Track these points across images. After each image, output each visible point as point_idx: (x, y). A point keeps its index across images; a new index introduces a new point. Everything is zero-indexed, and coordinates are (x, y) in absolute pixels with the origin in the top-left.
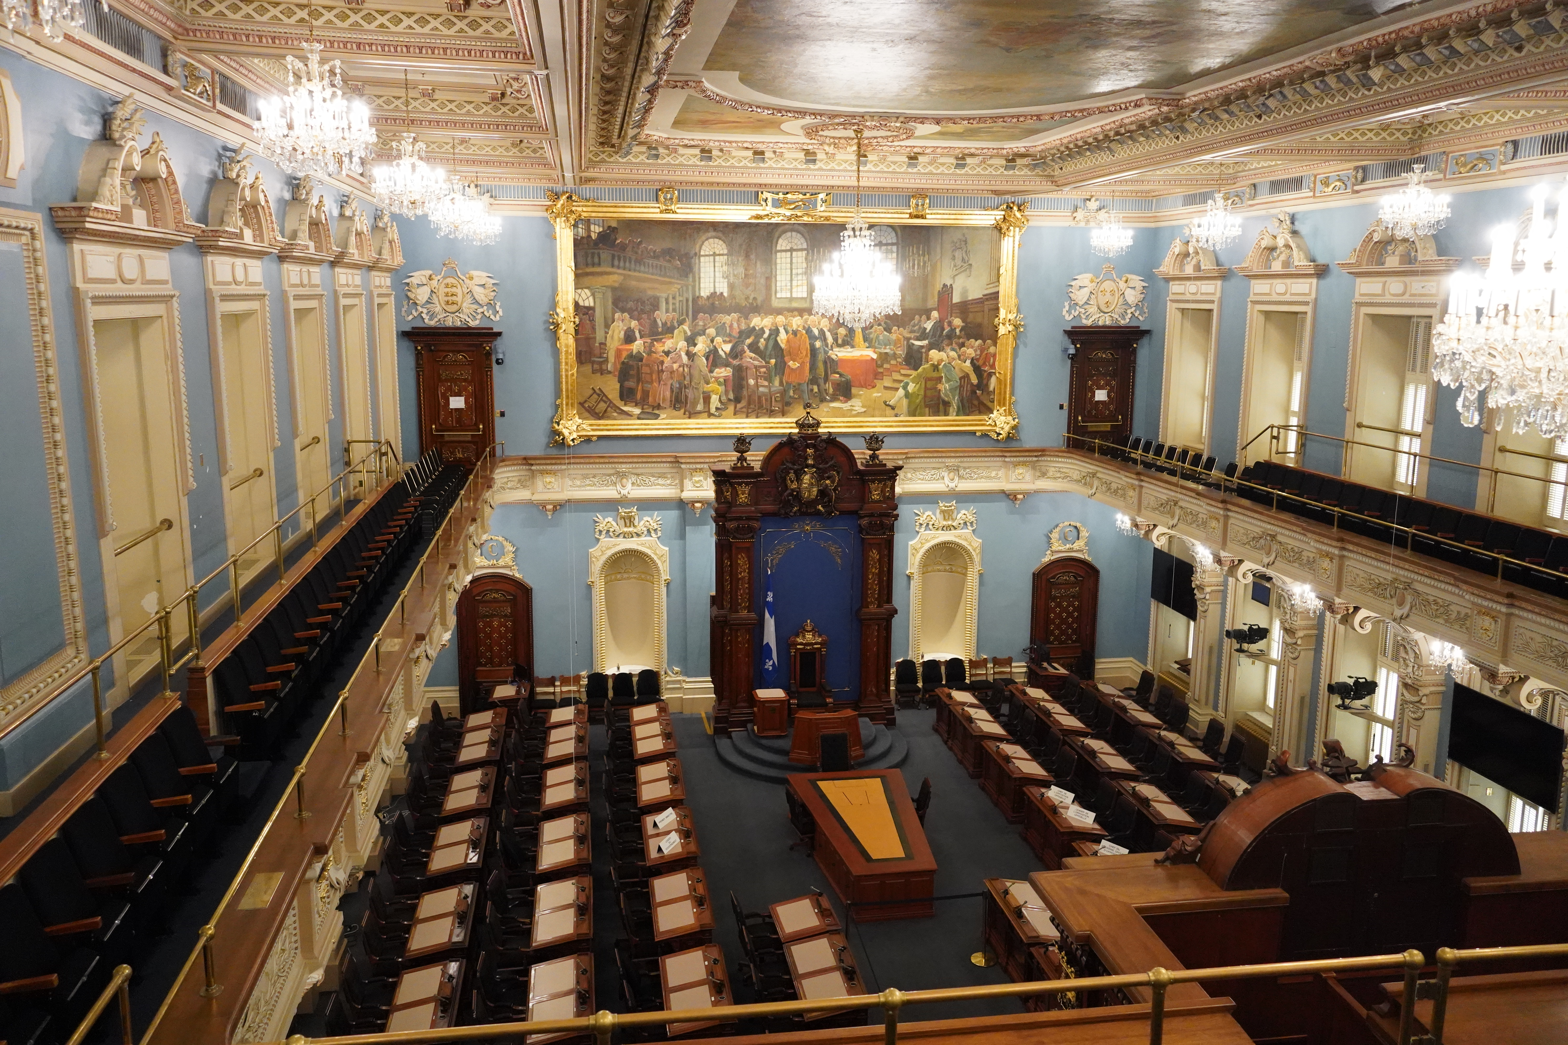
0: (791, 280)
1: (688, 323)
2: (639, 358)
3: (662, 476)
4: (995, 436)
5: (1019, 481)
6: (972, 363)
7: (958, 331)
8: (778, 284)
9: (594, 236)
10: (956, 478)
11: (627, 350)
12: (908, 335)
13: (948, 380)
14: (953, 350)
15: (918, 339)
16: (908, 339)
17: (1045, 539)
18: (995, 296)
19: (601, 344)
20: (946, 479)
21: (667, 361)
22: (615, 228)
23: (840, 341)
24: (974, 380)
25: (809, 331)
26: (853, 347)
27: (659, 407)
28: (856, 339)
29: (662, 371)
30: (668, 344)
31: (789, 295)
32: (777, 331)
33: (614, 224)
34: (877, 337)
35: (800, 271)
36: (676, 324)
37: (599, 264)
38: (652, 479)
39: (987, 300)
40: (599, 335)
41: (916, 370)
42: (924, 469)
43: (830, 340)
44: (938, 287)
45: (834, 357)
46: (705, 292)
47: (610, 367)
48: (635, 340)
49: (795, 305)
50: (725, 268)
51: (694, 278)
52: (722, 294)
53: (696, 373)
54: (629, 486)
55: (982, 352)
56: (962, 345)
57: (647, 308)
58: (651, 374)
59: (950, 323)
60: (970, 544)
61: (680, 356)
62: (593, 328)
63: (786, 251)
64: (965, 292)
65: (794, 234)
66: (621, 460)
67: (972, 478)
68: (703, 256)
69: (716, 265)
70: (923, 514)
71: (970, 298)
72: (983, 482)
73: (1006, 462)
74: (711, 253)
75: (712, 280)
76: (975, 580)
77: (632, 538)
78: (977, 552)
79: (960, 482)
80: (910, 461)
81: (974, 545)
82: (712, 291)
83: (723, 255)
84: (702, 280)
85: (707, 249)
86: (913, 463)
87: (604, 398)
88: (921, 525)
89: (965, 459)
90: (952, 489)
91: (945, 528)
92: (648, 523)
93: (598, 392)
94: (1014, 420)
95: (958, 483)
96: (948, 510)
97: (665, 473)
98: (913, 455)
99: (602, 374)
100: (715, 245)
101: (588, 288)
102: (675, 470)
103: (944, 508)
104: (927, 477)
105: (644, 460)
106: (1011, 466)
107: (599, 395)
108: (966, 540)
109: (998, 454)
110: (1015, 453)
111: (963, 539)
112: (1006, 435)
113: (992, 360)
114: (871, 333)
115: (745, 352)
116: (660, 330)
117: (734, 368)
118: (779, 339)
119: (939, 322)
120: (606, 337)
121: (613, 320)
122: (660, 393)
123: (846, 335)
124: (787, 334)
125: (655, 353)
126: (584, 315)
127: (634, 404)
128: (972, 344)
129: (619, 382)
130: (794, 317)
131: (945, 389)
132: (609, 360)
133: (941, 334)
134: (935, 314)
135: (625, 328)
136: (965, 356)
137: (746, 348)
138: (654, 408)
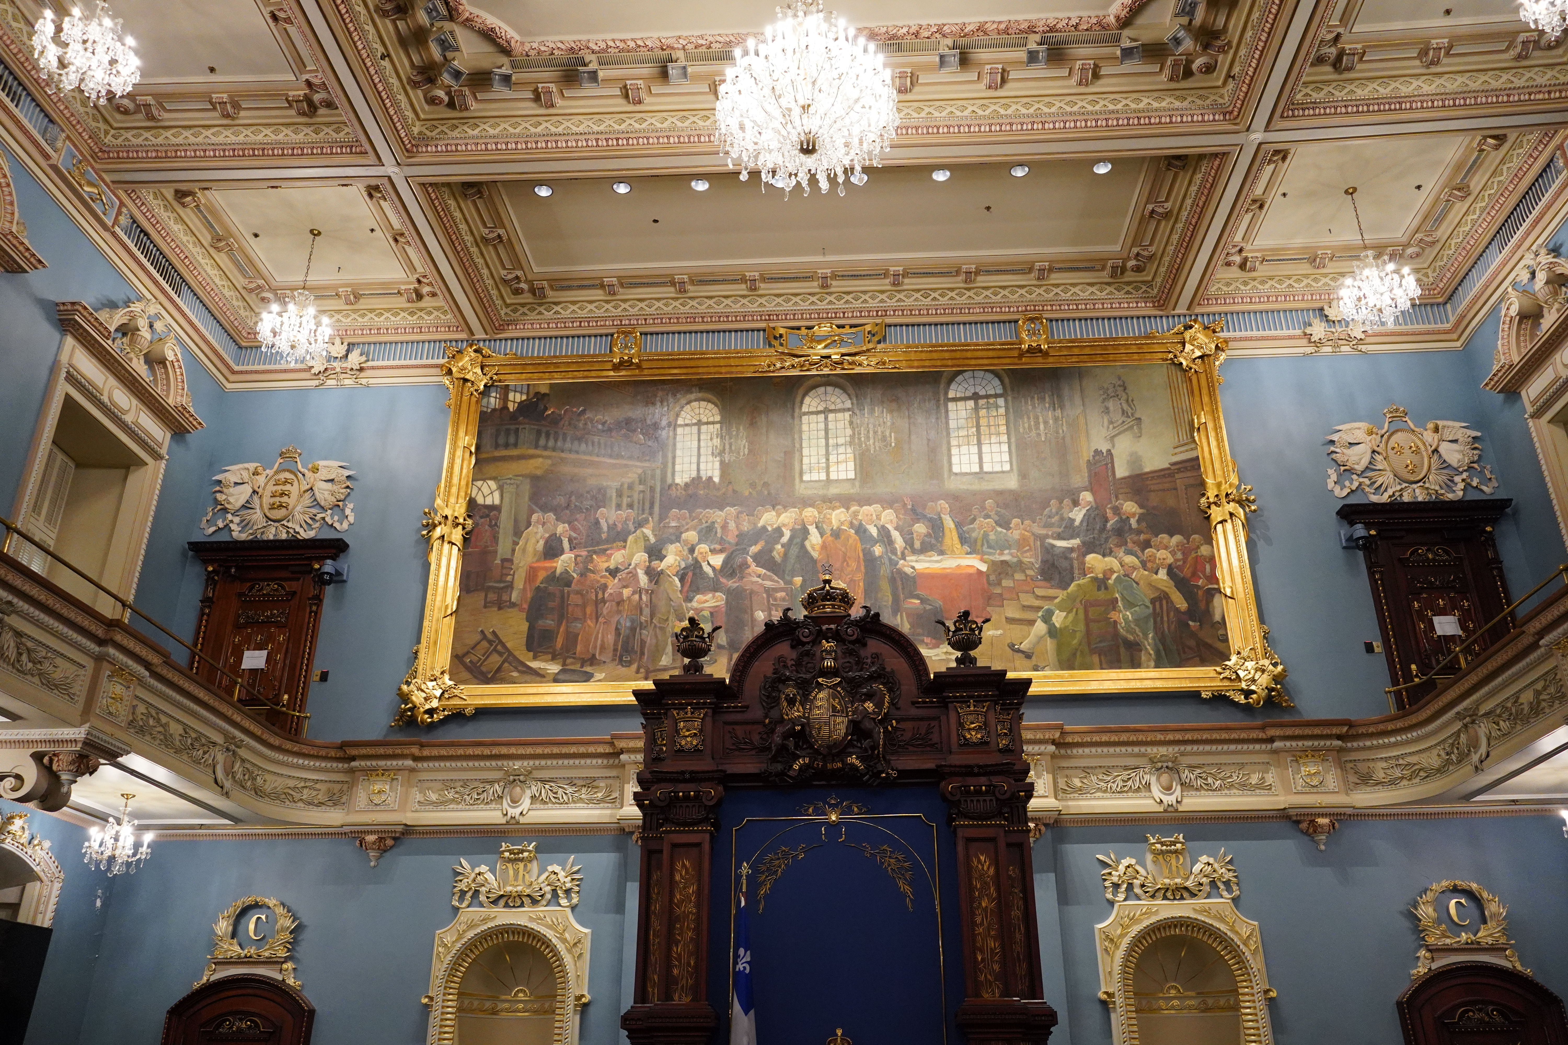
0: (827, 454)
1: (651, 524)
2: (565, 580)
3: (590, 783)
4: (1241, 699)
5: (1314, 789)
6: (1171, 572)
8: (806, 460)
9: (511, 407)
10: (1177, 787)
12: (1043, 532)
13: (1129, 605)
14: (1129, 552)
15: (1060, 537)
16: (1042, 538)
17: (1406, 924)
18: (1194, 464)
19: (503, 560)
21: (613, 585)
22: (545, 395)
23: (917, 545)
24: (1181, 604)
25: (860, 530)
26: (942, 553)
27: (592, 660)
28: (947, 541)
29: (604, 601)
30: (617, 557)
31: (823, 476)
32: (805, 532)
33: (544, 390)
34: (986, 535)
35: (841, 441)
36: (631, 527)
37: (516, 445)
38: (570, 790)
39: (1179, 471)
40: (503, 548)
41: (1065, 588)
42: (1107, 770)
43: (899, 542)
44: (1087, 454)
45: (908, 570)
46: (682, 478)
47: (515, 596)
48: (562, 552)
49: (833, 491)
50: (717, 442)
51: (665, 456)
52: (710, 479)
53: (662, 605)
54: (526, 803)
55: (1185, 554)
56: (1147, 544)
57: (587, 504)
58: (584, 606)
59: (1116, 510)
60: (1232, 929)
61: (635, 576)
62: (495, 538)
63: (818, 413)
64: (1135, 460)
65: (830, 389)
66: (513, 750)
67: (1210, 788)
68: (681, 426)
69: (702, 437)
70: (1118, 862)
71: (1147, 470)
72: (1235, 795)
73: (1276, 752)
74: (694, 421)
75: (694, 459)
76: (1259, 1014)
77: (522, 905)
78: (1253, 948)
79: (1185, 793)
80: (1075, 751)
81: (1245, 932)
82: (694, 474)
83: (713, 423)
84: (678, 460)
85: (689, 417)
86: (1082, 757)
87: (499, 647)
88: (1116, 886)
89: (1189, 748)
90: (1170, 809)
91: (1169, 894)
92: (553, 876)
93: (490, 637)
94: (1275, 665)
95: (1182, 796)
96: (1170, 852)
97: (594, 779)
98: (1077, 739)
99: (500, 609)
100: (702, 411)
101: (494, 479)
102: (614, 773)
103: (1158, 846)
104: (1115, 786)
105: (556, 750)
106: (1289, 759)
107: (490, 642)
108: (1222, 920)
109: (1254, 735)
110: (1289, 732)
111: (1215, 917)
112: (1264, 694)
113: (1208, 567)
114: (973, 530)
115: (749, 567)
116: (604, 536)
117: (729, 592)
118: (807, 543)
119: (1097, 508)
120: (513, 550)
121: (529, 525)
122: (596, 638)
123: (928, 535)
124: (822, 535)
125: (593, 572)
126: (481, 517)
127: (550, 656)
128: (1165, 541)
129: (528, 620)
130: (833, 509)
131: (1126, 619)
132: (515, 585)
133: (1103, 528)
134: (1087, 497)
135: (547, 535)
136: (1154, 562)
137: (750, 560)
138: (583, 662)
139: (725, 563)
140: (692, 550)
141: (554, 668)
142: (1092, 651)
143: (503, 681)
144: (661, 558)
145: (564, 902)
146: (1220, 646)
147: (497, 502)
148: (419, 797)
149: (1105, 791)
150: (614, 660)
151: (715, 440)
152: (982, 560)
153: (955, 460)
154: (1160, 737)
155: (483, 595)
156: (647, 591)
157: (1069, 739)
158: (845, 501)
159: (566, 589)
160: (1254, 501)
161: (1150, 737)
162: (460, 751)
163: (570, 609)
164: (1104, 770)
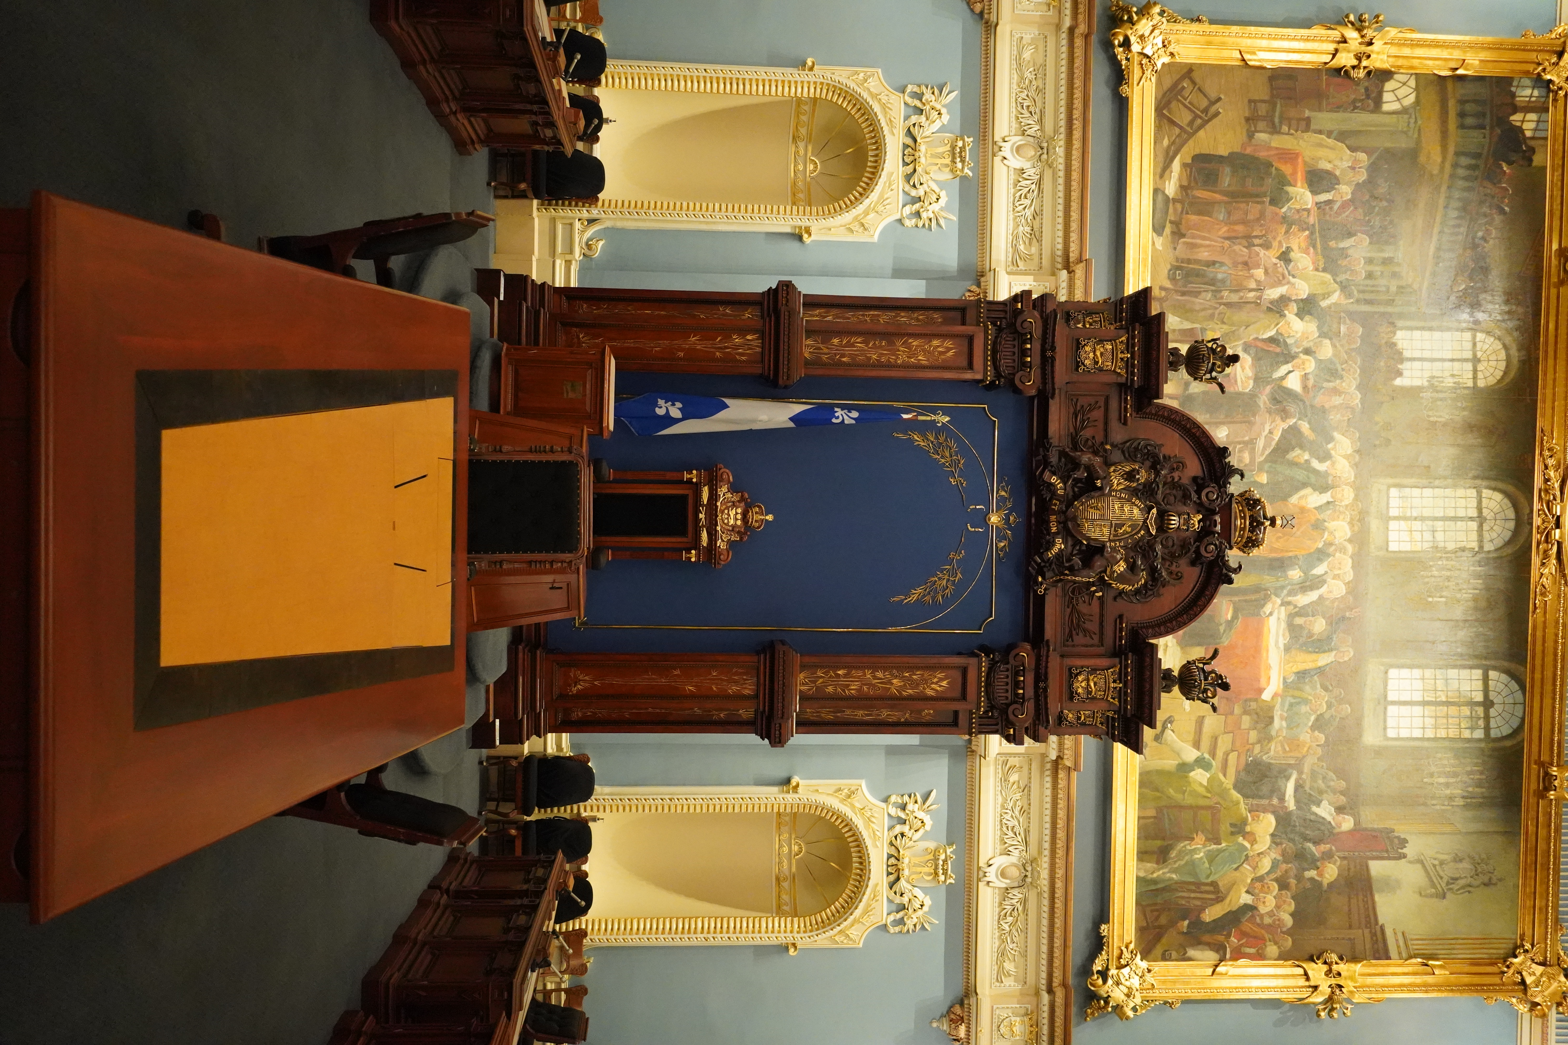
0: (1423, 519)
1: (1344, 301)
2: (1278, 198)
3: (1035, 236)
4: (1098, 966)
5: (997, 1027)
6: (1247, 908)
7: (1312, 873)
8: (1416, 492)
10: (1003, 883)
11: (1294, 173)
12: (1306, 769)
13: (1212, 857)
15: (1298, 787)
16: (1298, 767)
18: (1380, 952)
19: (1308, 120)
20: (1001, 861)
21: (1269, 257)
22: (1530, 160)
23: (1299, 621)
24: (1210, 915)
25: (1321, 555)
26: (1287, 649)
27: (1178, 234)
28: (1302, 657)
29: (1250, 246)
30: (1303, 260)
31: (1393, 512)
32: (1323, 488)
33: (1537, 160)
34: (1306, 701)
35: (1440, 536)
36: (1342, 277)
37: (1462, 126)
38: (1029, 213)
39: (1374, 934)
40: (1324, 119)
41: (1235, 787)
42: (1026, 812)
43: (1303, 600)
44: (1401, 830)
45: (1268, 608)
46: (1403, 339)
47: (1262, 136)
48: (1314, 192)
49: (1374, 524)
50: (1449, 382)
51: (1433, 317)
52: (1399, 374)
53: (1241, 316)
54: (1016, 162)
55: (1269, 928)
56: (1283, 885)
57: (1377, 222)
58: (1244, 222)
59: (1328, 856)
60: (855, 921)
61: (1279, 283)
62: (1338, 108)
63: (1480, 509)
64: (1391, 885)
65: (1512, 525)
66: (1077, 144)
67: (1002, 917)
68: (1474, 337)
69: (1456, 364)
70: (928, 812)
71: (1377, 897)
72: (993, 943)
73: (1037, 993)
74: (1479, 354)
75: (1427, 354)
76: (774, 935)
77: (905, 164)
78: (837, 938)
79: (997, 891)
80: (1049, 779)
81: (854, 933)
82: (1407, 354)
83: (1475, 378)
84: (1426, 334)
85: (1486, 347)
86: (1042, 786)
87: (1199, 121)
88: (903, 807)
89: (1046, 903)
90: (981, 874)
91: (892, 861)
92: (934, 197)
93: (1213, 109)
94: (1134, 1009)
95: (994, 888)
96: (936, 868)
97: (1039, 241)
98: (1062, 783)
99: (1247, 120)
100: (1493, 364)
101: (1418, 101)
102: (1046, 262)
103: (943, 857)
104: (1008, 817)
105: (1075, 195)
106: (1029, 1006)
107: (1206, 110)
108: (866, 912)
109: (1057, 974)
110: (1059, 1012)
111: (868, 905)
112: (1103, 992)
113: (1252, 951)
114: (1314, 688)
115: (1283, 420)
116: (1332, 244)
117: (1253, 396)
118: (1309, 490)
119: (1331, 833)
120: (1320, 132)
121: (1352, 149)
122: (1204, 238)
123: (1310, 635)
124: (1319, 508)
125: (1287, 232)
126: (1367, 89)
127: (1185, 183)
128: (1286, 907)
129: (1232, 154)
130: (1351, 524)
131: (1194, 851)
132: (1276, 137)
133: (1306, 839)
134: (1347, 823)
135: (1338, 173)
136: (1262, 891)
137: (1292, 421)
138: (1176, 224)
139: (1289, 393)
140: (1307, 352)
141: (1171, 188)
142: (1159, 810)
143: (1158, 128)
144: (1300, 315)
145: (908, 210)
146: (1158, 951)
147: (1386, 107)
148: (1027, 38)
149: (1003, 807)
150: (1177, 260)
151: (1451, 380)
152: (1275, 695)
153: (1405, 673)
154: (1060, 873)
155: (1266, 98)
156: (1260, 298)
157: (1062, 775)
158: (1360, 538)
159: (1267, 200)
160: (1331, 1017)
161: (1060, 862)
162: (1078, 83)
163: (1243, 206)
164: (1026, 807)
